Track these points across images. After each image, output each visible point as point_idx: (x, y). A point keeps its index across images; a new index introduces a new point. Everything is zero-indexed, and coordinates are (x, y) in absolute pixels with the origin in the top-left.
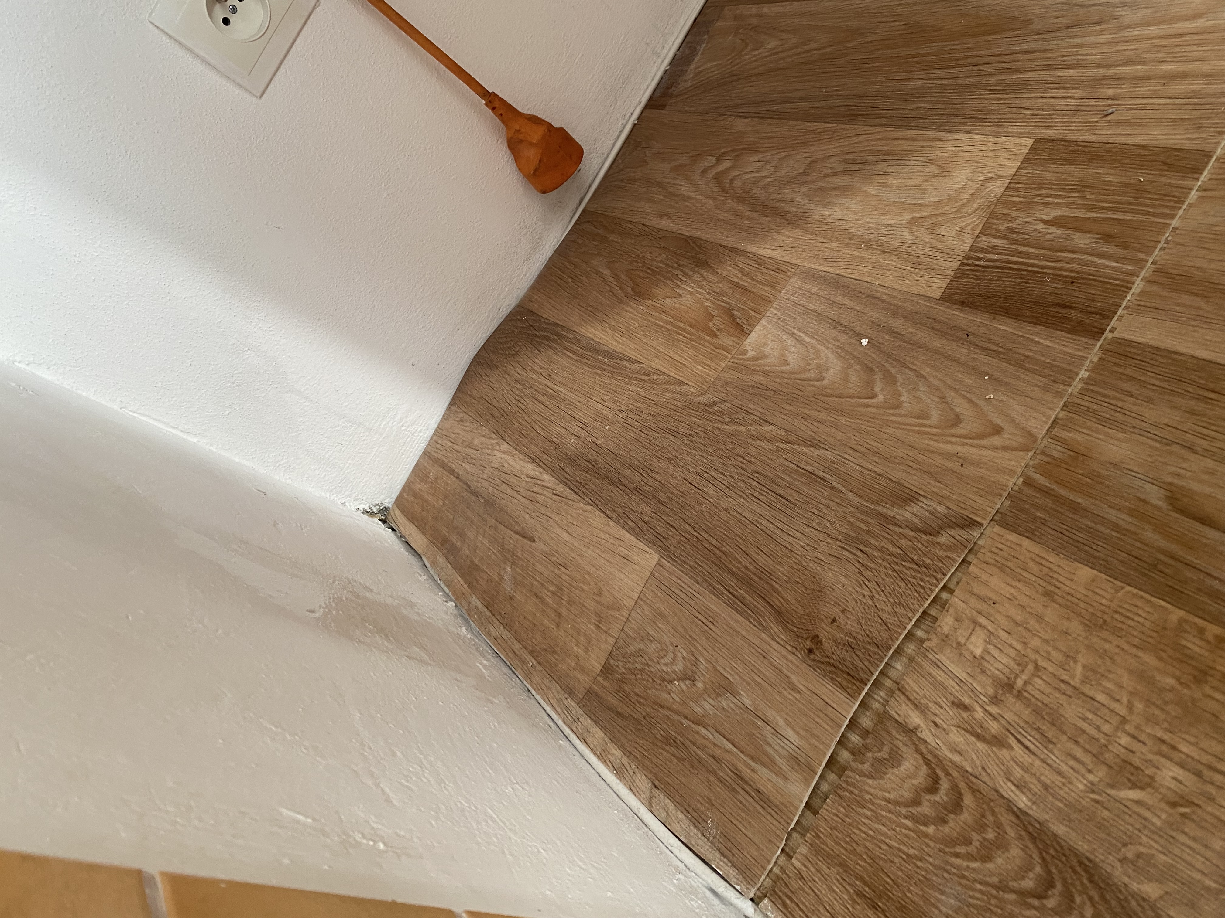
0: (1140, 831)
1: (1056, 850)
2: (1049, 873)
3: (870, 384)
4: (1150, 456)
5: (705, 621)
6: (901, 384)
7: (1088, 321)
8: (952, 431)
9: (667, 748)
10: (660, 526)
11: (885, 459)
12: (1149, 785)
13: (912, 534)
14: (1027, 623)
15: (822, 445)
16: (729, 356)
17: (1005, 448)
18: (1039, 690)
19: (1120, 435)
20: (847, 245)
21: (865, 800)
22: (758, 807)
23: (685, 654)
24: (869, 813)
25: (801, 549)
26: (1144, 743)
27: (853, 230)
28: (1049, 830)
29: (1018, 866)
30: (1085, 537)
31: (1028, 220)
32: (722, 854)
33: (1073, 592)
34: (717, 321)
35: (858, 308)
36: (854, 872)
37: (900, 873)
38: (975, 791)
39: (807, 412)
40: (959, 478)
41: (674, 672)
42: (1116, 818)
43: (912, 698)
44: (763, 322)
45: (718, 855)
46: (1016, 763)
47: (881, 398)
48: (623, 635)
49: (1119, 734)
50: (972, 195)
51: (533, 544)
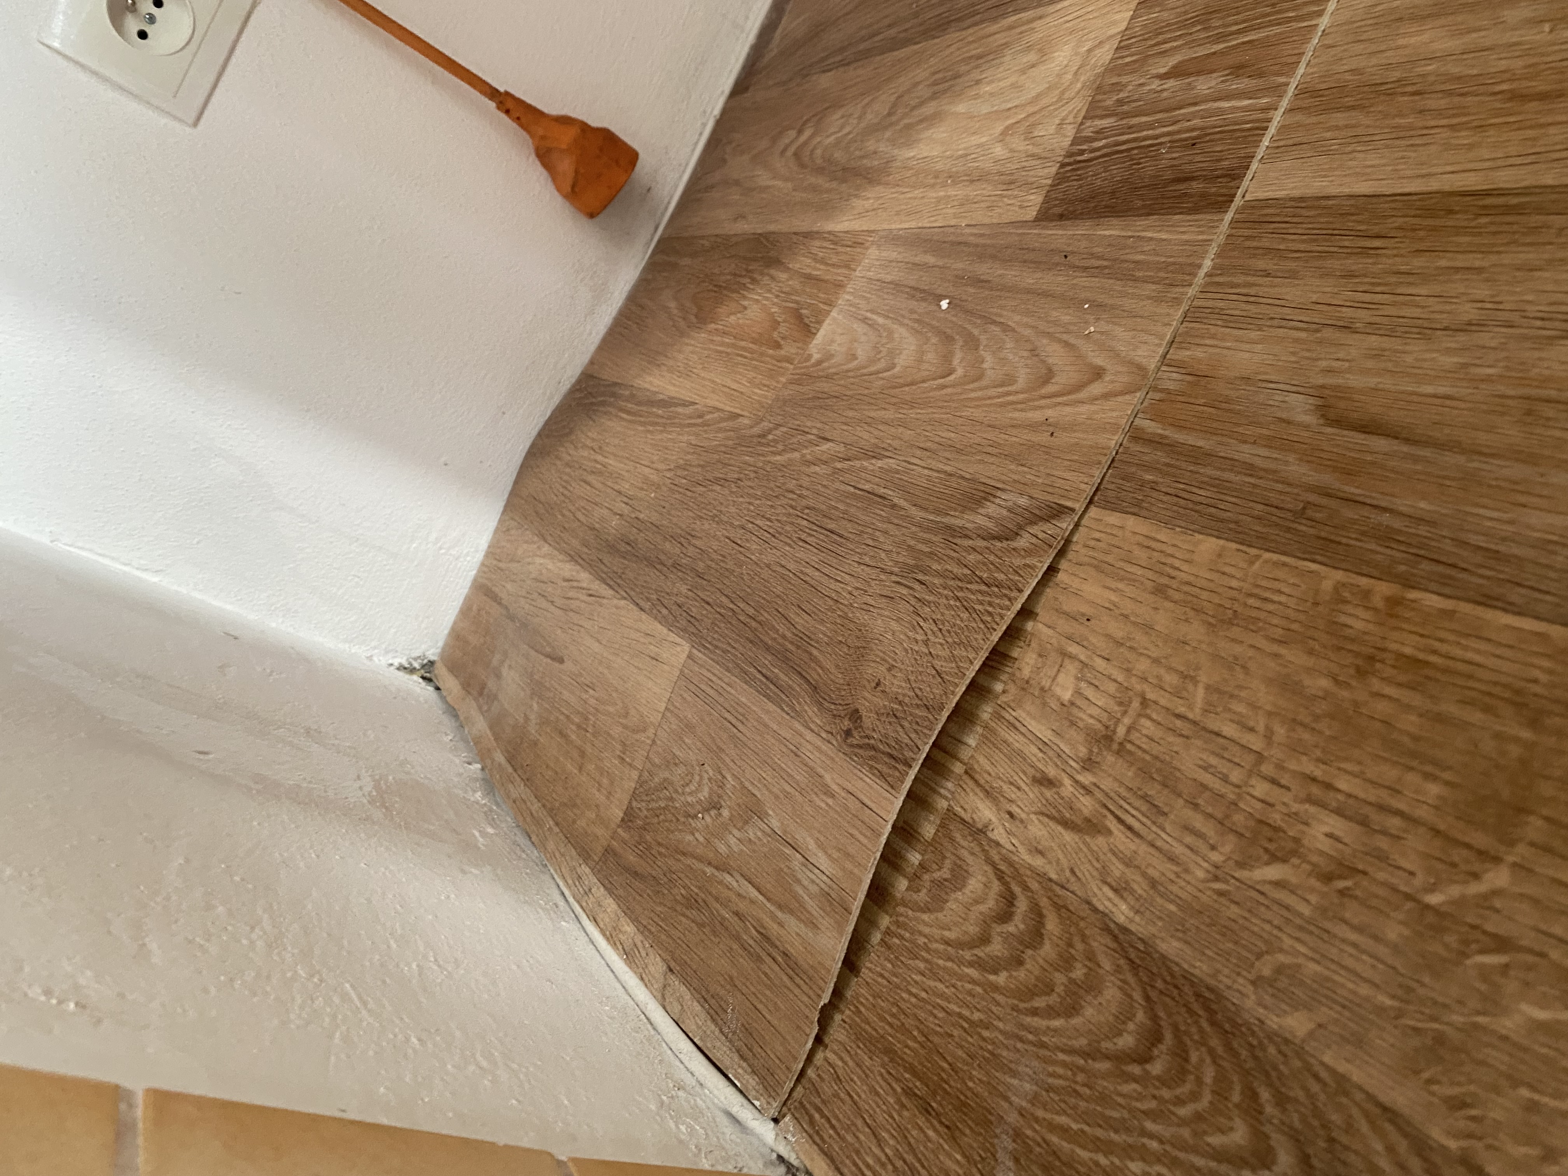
0: (1280, 929)
1: (1165, 981)
2: (1155, 1018)
3: (947, 358)
4: (1293, 354)
5: (734, 721)
6: (986, 346)
7: (1214, 190)
8: (1044, 391)
9: (688, 913)
10: (695, 606)
11: (959, 451)
12: (1294, 853)
13: (984, 544)
14: (1130, 639)
15: (886, 454)
16: (792, 367)
17: (1106, 396)
18: (1147, 737)
19: (1254, 335)
20: (933, 186)
21: (918, 946)
22: (785, 978)
23: (711, 773)
24: (922, 965)
25: (848, 596)
26: (1288, 789)
27: (939, 166)
28: (1157, 952)
29: (1114, 1015)
30: (1208, 494)
31: (1141, 81)
32: (742, 1057)
33: (1191, 579)
34: (782, 329)
35: (940, 263)
36: (902, 1059)
37: (960, 1053)
38: (1060, 907)
39: (872, 414)
40: (1047, 453)
41: (699, 802)
42: (1247, 915)
43: (982, 782)
44: (834, 314)
45: (736, 1058)
46: (1114, 854)
47: (960, 372)
48: (648, 765)
49: (1253, 781)
50: (1076, 73)
51: (561, 666)
